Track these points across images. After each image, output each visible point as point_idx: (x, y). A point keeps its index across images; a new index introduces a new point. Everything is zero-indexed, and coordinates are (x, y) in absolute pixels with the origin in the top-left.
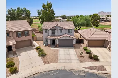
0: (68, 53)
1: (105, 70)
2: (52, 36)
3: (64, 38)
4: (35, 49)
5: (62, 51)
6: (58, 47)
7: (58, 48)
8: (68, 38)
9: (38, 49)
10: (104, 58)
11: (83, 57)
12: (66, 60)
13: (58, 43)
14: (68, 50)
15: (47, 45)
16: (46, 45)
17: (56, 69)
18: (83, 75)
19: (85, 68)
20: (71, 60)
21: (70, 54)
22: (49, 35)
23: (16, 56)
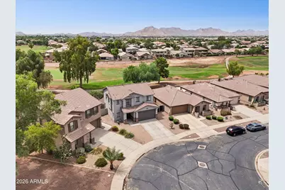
0: (156, 128)
1: (198, 136)
2: (127, 108)
4: (110, 130)
5: (148, 126)
6: (138, 122)
7: (139, 124)
8: (150, 109)
10: (193, 126)
11: (174, 129)
12: (159, 135)
13: (137, 117)
15: (122, 122)
16: (119, 121)
18: (184, 144)
20: (164, 134)
21: (159, 129)
22: (122, 108)
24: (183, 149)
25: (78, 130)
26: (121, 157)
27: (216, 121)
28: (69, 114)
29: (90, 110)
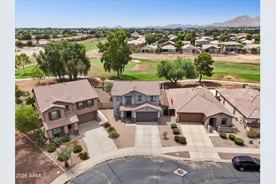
0: (149, 133)
1: (188, 156)
2: (126, 106)
3: (144, 110)
4: (102, 125)
6: (135, 123)
7: (135, 125)
8: (149, 110)
9: (107, 125)
10: (194, 141)
11: (168, 139)
12: (144, 143)
13: (135, 117)
14: (150, 128)
15: (120, 119)
16: (118, 118)
17: (131, 155)
18: (162, 162)
19: (166, 154)
20: (151, 143)
21: (150, 135)
22: (121, 104)
23: (79, 137)
24: (155, 168)
25: (60, 119)
26: (85, 157)
27: (233, 143)
28: (54, 103)
29: (83, 102)
